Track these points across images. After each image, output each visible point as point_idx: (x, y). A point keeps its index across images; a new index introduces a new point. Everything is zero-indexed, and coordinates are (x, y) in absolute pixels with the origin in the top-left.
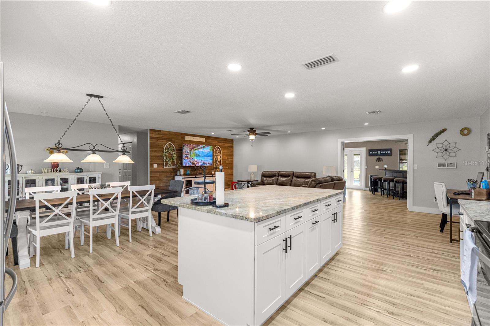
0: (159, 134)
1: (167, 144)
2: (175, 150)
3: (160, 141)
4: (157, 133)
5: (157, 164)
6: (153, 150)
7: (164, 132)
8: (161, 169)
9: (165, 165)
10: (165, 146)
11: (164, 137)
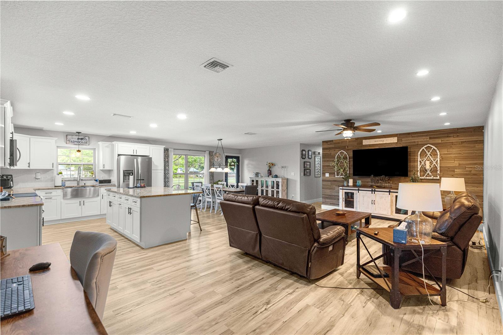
0: (331, 144)
1: (339, 153)
2: (348, 158)
3: (332, 151)
4: (329, 143)
5: (328, 174)
6: (325, 160)
7: (337, 141)
8: (332, 178)
9: (336, 174)
10: (337, 155)
11: (336, 147)
